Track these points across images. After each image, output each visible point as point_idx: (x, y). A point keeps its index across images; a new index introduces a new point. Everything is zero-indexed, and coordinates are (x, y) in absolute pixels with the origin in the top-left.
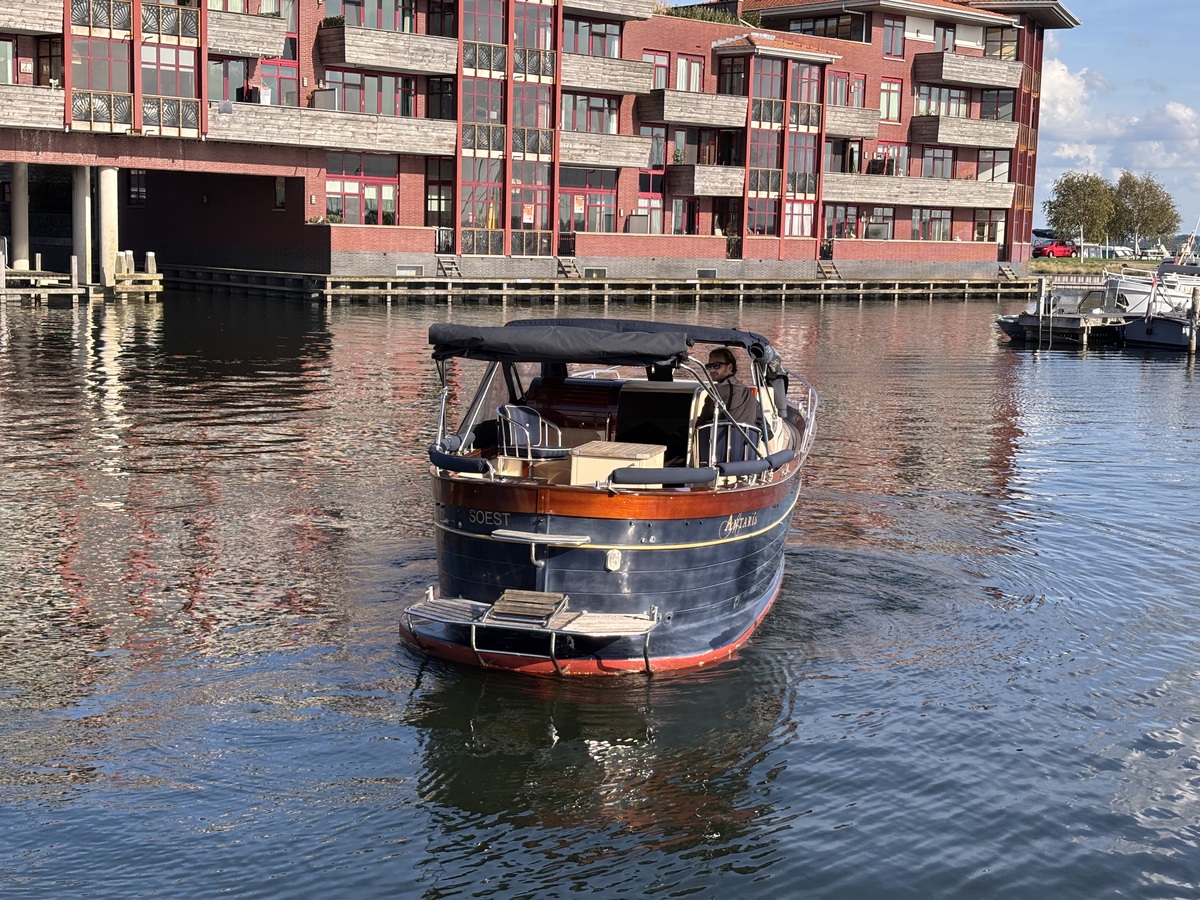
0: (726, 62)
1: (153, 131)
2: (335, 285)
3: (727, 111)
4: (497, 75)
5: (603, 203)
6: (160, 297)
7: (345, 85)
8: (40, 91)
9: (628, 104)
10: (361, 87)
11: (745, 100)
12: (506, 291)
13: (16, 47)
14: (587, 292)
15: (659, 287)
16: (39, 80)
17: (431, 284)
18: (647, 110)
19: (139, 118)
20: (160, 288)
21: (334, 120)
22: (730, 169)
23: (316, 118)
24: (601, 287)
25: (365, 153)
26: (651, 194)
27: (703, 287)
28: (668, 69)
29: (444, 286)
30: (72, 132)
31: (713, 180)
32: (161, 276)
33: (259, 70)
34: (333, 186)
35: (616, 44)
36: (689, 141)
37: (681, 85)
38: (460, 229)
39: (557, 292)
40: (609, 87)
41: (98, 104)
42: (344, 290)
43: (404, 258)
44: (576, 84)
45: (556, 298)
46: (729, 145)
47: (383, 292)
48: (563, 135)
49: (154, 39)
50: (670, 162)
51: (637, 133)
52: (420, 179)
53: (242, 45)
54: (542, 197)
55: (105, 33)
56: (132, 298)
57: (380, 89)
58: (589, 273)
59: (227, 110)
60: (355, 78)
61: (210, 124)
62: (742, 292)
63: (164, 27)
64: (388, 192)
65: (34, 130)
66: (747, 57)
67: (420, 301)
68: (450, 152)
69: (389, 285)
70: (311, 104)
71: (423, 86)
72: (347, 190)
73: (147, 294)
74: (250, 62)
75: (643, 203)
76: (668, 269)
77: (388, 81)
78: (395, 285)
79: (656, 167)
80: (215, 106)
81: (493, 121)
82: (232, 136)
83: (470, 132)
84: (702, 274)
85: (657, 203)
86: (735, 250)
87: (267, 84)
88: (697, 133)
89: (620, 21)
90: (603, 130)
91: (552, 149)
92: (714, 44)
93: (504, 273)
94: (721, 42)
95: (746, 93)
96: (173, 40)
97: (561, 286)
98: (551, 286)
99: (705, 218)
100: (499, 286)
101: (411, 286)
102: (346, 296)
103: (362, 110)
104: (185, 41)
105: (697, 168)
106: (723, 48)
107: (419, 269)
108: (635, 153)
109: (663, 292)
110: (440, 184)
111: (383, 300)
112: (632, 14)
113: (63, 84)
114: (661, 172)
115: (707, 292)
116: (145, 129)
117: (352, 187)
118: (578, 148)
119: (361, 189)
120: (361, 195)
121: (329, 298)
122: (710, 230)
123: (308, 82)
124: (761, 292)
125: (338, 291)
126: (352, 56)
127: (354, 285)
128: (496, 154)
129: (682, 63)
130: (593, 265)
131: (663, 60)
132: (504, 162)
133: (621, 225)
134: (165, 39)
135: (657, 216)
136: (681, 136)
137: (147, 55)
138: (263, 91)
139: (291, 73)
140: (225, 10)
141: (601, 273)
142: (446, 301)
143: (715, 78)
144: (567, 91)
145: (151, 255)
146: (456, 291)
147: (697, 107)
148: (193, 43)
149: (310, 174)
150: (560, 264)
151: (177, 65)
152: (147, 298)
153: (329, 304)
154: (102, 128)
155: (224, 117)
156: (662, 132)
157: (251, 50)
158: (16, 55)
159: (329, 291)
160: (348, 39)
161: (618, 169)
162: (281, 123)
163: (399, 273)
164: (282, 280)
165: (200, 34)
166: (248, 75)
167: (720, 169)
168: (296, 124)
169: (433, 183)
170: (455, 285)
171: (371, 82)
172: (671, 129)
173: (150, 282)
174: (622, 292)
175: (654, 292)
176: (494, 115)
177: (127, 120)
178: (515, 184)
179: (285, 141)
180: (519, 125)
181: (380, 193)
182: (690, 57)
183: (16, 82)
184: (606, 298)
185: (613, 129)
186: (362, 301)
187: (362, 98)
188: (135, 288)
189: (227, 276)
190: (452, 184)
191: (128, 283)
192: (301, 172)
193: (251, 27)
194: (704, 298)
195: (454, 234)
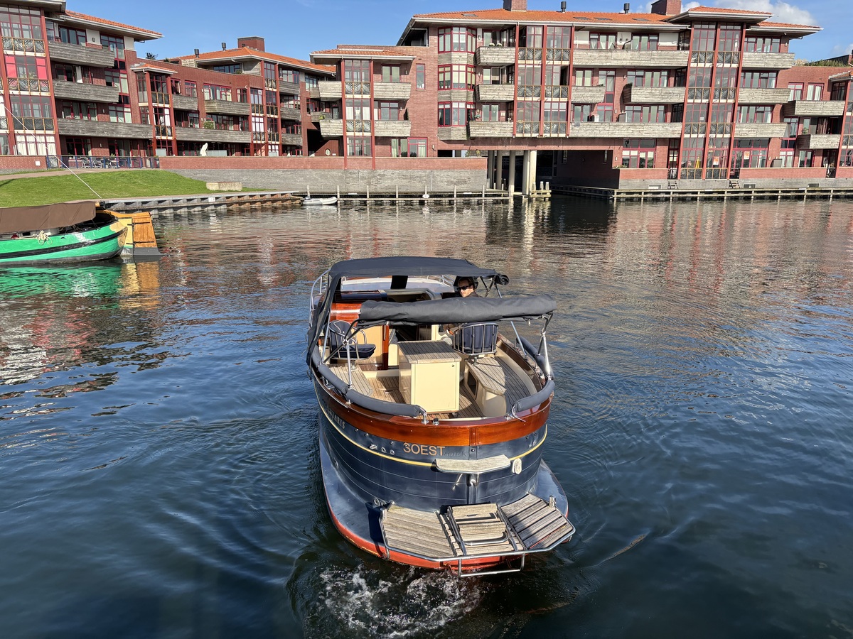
0: (837, 85)
1: (548, 135)
2: (618, 193)
3: (834, 108)
4: (705, 101)
5: (761, 154)
6: (550, 199)
7: (634, 111)
8: (506, 123)
9: (778, 109)
10: (641, 111)
11: (844, 103)
12: (699, 195)
13: (500, 107)
14: (742, 194)
15: (783, 192)
16: (507, 120)
17: (663, 192)
18: (787, 110)
19: (541, 131)
20: (550, 195)
21: (624, 126)
22: (832, 136)
23: (616, 126)
24: (751, 192)
25: (640, 139)
26: (788, 149)
27: (808, 191)
28: (802, 91)
29: (669, 193)
30: (516, 138)
31: (821, 141)
32: (550, 191)
33: (596, 108)
34: (626, 153)
35: (774, 81)
36: (812, 123)
37: (809, 97)
38: (681, 169)
39: (726, 195)
40: (764, 102)
41: (528, 127)
42: (622, 195)
43: (653, 181)
44: (747, 101)
45: (725, 198)
46: (834, 124)
47: (639, 196)
48: (737, 125)
49: (549, 99)
50: (800, 133)
51: (782, 121)
52: (666, 148)
53: (586, 99)
54: (725, 154)
55: (530, 99)
56: (537, 199)
57: (650, 111)
58: (746, 186)
59: (578, 125)
60: (639, 108)
61: (571, 131)
62: (832, 194)
63: (553, 94)
64: (651, 155)
65: (505, 138)
66: (847, 82)
67: (657, 200)
68: (678, 136)
69: (643, 193)
70: (618, 120)
71: (670, 108)
72: (632, 154)
73: (545, 198)
74: (592, 105)
75: (782, 153)
76: (791, 184)
77: (654, 108)
78: (645, 193)
79: (791, 137)
80: (573, 124)
81: (702, 121)
82: (580, 136)
83: (689, 127)
84: (811, 185)
85: (791, 153)
86: (832, 174)
87: (599, 114)
88: (816, 120)
89: (776, 71)
90: (763, 121)
91: (731, 132)
92: (830, 77)
93: (701, 187)
94: (834, 76)
95: (844, 99)
96: (558, 99)
97: (728, 192)
98: (723, 192)
99: (818, 159)
100: (696, 193)
101: (654, 193)
102: (623, 198)
103: (641, 121)
104: (562, 99)
105: (812, 136)
106: (835, 78)
107: (660, 186)
108: (777, 130)
109: (785, 194)
110: (674, 150)
111: (640, 199)
112: (780, 67)
113: (513, 119)
114: (794, 139)
115: (811, 194)
116: (544, 135)
117: (634, 153)
118: (744, 130)
119: (639, 153)
120: (638, 156)
121: (615, 199)
122: (820, 165)
123: (617, 112)
124: (843, 193)
125: (619, 196)
126: (634, 99)
127: (627, 193)
128: (701, 136)
129: (811, 87)
130: (749, 182)
131: (800, 87)
132: (705, 139)
133: (769, 163)
134: (554, 99)
135: (790, 159)
136: (807, 121)
137: (547, 106)
138: (595, 117)
139: (609, 108)
140: (583, 85)
141: (753, 186)
142: (669, 200)
143: (829, 93)
144: (741, 105)
145: (547, 183)
146: (674, 195)
147: (814, 107)
148: (566, 99)
149: (615, 149)
150: (730, 183)
151: (559, 109)
152: (545, 200)
153: (615, 201)
154: (528, 135)
155: (577, 128)
156: (795, 120)
157: (590, 100)
158: (499, 110)
159: (615, 196)
160: (633, 92)
161: (770, 139)
162: (601, 129)
163: (650, 188)
164: (601, 191)
165: (568, 96)
166: (591, 110)
167: (826, 136)
168: (607, 129)
169: (672, 149)
170: (674, 193)
171: (646, 109)
172: (801, 119)
173: (546, 193)
174: (762, 194)
175: (780, 194)
176: (702, 119)
177: (537, 132)
178: (710, 148)
179: (602, 136)
180: (714, 122)
181: (647, 155)
182: (815, 84)
183: (499, 120)
184: (753, 197)
185: (769, 121)
186: (631, 200)
187: (641, 116)
188: (538, 196)
189: (585, 190)
190: (678, 150)
191: (535, 194)
192: (611, 148)
193: (590, 91)
194: (808, 197)
195: (678, 170)
